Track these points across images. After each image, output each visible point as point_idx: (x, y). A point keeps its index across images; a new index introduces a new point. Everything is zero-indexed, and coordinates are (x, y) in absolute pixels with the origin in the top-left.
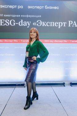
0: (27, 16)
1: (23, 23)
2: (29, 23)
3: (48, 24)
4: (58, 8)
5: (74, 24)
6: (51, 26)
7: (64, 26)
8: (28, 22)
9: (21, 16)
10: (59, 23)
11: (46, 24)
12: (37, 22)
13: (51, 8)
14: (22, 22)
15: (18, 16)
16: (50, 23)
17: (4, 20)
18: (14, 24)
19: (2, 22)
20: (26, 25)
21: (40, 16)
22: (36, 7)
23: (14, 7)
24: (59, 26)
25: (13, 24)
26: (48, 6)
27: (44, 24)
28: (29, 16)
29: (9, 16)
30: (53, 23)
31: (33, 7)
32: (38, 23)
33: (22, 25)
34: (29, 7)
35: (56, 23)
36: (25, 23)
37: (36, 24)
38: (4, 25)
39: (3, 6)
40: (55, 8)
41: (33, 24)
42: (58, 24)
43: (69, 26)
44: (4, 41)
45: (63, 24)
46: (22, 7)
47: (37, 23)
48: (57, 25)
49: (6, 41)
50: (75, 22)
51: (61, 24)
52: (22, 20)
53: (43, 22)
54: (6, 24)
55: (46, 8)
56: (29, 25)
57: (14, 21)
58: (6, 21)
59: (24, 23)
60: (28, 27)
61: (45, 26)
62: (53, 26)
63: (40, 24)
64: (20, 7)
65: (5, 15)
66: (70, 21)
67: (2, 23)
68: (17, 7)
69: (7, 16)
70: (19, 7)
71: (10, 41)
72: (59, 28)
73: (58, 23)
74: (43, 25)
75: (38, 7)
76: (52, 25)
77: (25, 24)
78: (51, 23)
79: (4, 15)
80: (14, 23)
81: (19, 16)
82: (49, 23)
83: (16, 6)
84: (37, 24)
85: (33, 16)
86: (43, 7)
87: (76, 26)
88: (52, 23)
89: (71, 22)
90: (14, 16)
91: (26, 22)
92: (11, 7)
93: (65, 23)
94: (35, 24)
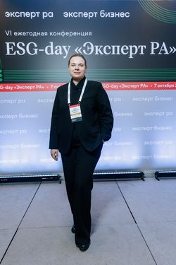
0: (63, 34)
1: (54, 50)
2: (67, 48)
3: (108, 50)
4: (127, 15)
5: (163, 48)
6: (113, 53)
7: (142, 53)
8: (64, 47)
9: (49, 34)
10: (131, 47)
11: (102, 50)
12: (84, 45)
13: (113, 15)
14: (52, 47)
15: (43, 34)
17: (14, 43)
18: (36, 52)
19: (10, 47)
20: (61, 53)
21: (90, 34)
22: (81, 14)
23: (33, 15)
24: (131, 53)
25: (32, 51)
26: (107, 11)
27: (98, 51)
28: (67, 34)
29: (24, 34)
30: (118, 47)
31: (76, 14)
32: (86, 48)
33: (52, 53)
34: (67, 15)
35: (125, 48)
36: (58, 48)
37: (82, 50)
38: (15, 54)
39: (12, 14)
40: (122, 15)
41: (76, 50)
42: (129, 50)
43: (153, 53)
44: (15, 88)
45: (139, 50)
46: (50, 15)
47: (83, 48)
48: (125, 51)
49: (19, 87)
50: (164, 44)
51: (134, 49)
52: (52, 43)
53: (97, 47)
54: (18, 52)
55: (103, 15)
56: (67, 52)
57: (36, 45)
58: (18, 45)
59: (56, 48)
60: (65, 57)
61: (101, 53)
62: (118, 53)
63: (90, 50)
64: (48, 15)
65: (15, 34)
66: (153, 43)
67: (10, 50)
68: (41, 15)
69: (20, 34)
70: (45, 15)
71: (28, 87)
72: (131, 57)
73: (129, 48)
74: (97, 53)
75: (85, 15)
76: (116, 52)
77: (58, 52)
78: (113, 47)
79: (13, 34)
80: (36, 50)
81: (46, 34)
82: (110, 48)
83: (38, 13)
84: (84, 51)
85: (75, 34)
86: (96, 13)
87: (167, 53)
88: (116, 48)
89: (155, 46)
90: (35, 34)
91: (60, 47)
92: (27, 14)
93: (142, 47)
94: (79, 50)
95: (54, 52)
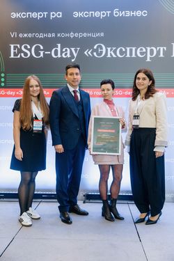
0: (72, 35)
1: (62, 52)
2: (76, 50)
3: (121, 52)
4: (145, 13)
6: (128, 56)
8: (73, 49)
9: (56, 35)
10: (149, 49)
11: (115, 52)
12: (95, 47)
13: (129, 14)
14: (59, 49)
15: (50, 35)
16: (126, 50)
17: (18, 46)
18: (42, 55)
19: (15, 49)
20: (69, 56)
21: (102, 34)
22: (92, 14)
23: (41, 15)
24: (149, 56)
25: (37, 54)
26: (121, 10)
27: (110, 53)
28: (76, 35)
29: (30, 35)
30: (134, 49)
31: (86, 14)
32: (96, 50)
33: (59, 56)
34: (77, 14)
35: (141, 49)
36: (66, 50)
37: (92, 53)
38: (19, 56)
39: (18, 15)
40: (138, 13)
41: (85, 53)
42: (146, 52)
43: (173, 56)
44: (17, 93)
45: (158, 52)
46: (59, 15)
47: (94, 51)
48: (141, 53)
51: (152, 51)
52: (59, 45)
53: (109, 49)
54: (22, 54)
55: (116, 14)
56: (75, 55)
57: (42, 48)
58: (23, 47)
59: (64, 50)
60: (73, 60)
61: (114, 56)
62: (134, 56)
63: (101, 52)
64: (56, 15)
65: (21, 35)
66: (173, 44)
67: (15, 52)
68: (48, 15)
69: (25, 35)
70: (53, 15)
72: (148, 60)
73: (146, 49)
74: (109, 56)
75: (97, 14)
76: (131, 54)
77: (66, 54)
78: (128, 49)
79: (18, 35)
80: (42, 53)
81: (54, 35)
82: (124, 50)
83: (46, 13)
84: (95, 54)
85: (85, 35)
86: (109, 12)
88: (131, 50)
90: (41, 36)
92: (34, 15)
93: (162, 48)
94: (89, 53)
95: (61, 55)
